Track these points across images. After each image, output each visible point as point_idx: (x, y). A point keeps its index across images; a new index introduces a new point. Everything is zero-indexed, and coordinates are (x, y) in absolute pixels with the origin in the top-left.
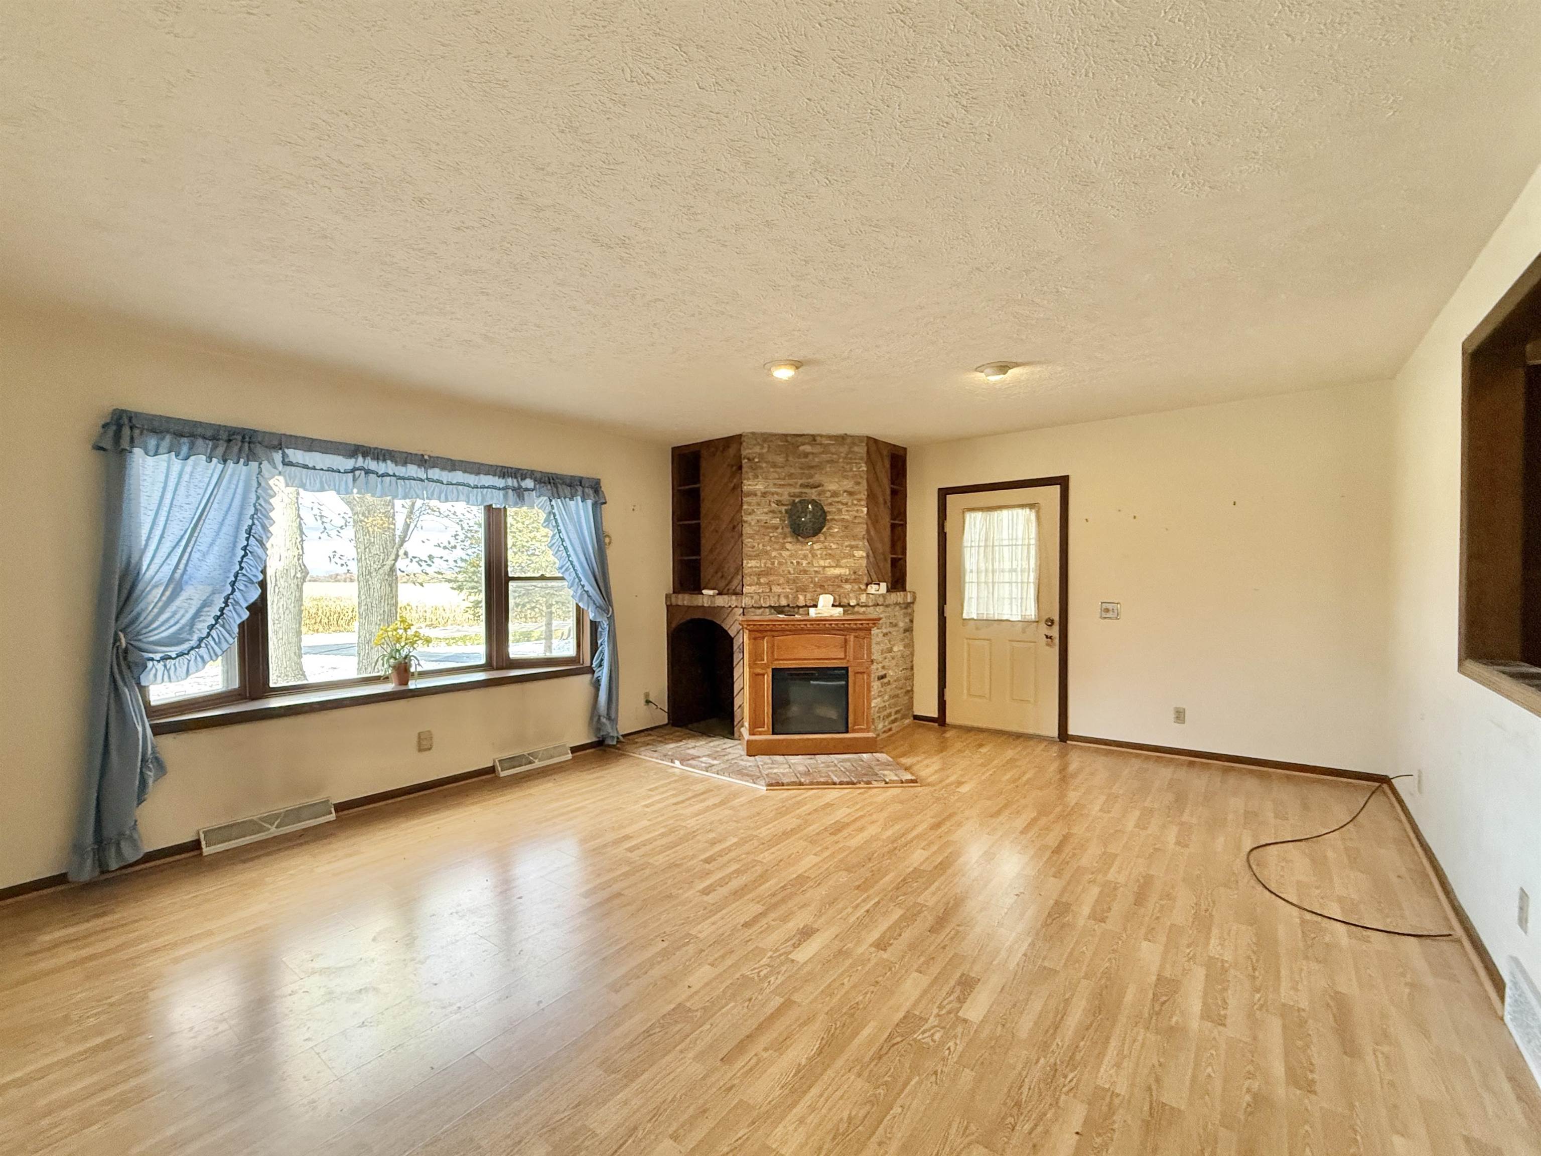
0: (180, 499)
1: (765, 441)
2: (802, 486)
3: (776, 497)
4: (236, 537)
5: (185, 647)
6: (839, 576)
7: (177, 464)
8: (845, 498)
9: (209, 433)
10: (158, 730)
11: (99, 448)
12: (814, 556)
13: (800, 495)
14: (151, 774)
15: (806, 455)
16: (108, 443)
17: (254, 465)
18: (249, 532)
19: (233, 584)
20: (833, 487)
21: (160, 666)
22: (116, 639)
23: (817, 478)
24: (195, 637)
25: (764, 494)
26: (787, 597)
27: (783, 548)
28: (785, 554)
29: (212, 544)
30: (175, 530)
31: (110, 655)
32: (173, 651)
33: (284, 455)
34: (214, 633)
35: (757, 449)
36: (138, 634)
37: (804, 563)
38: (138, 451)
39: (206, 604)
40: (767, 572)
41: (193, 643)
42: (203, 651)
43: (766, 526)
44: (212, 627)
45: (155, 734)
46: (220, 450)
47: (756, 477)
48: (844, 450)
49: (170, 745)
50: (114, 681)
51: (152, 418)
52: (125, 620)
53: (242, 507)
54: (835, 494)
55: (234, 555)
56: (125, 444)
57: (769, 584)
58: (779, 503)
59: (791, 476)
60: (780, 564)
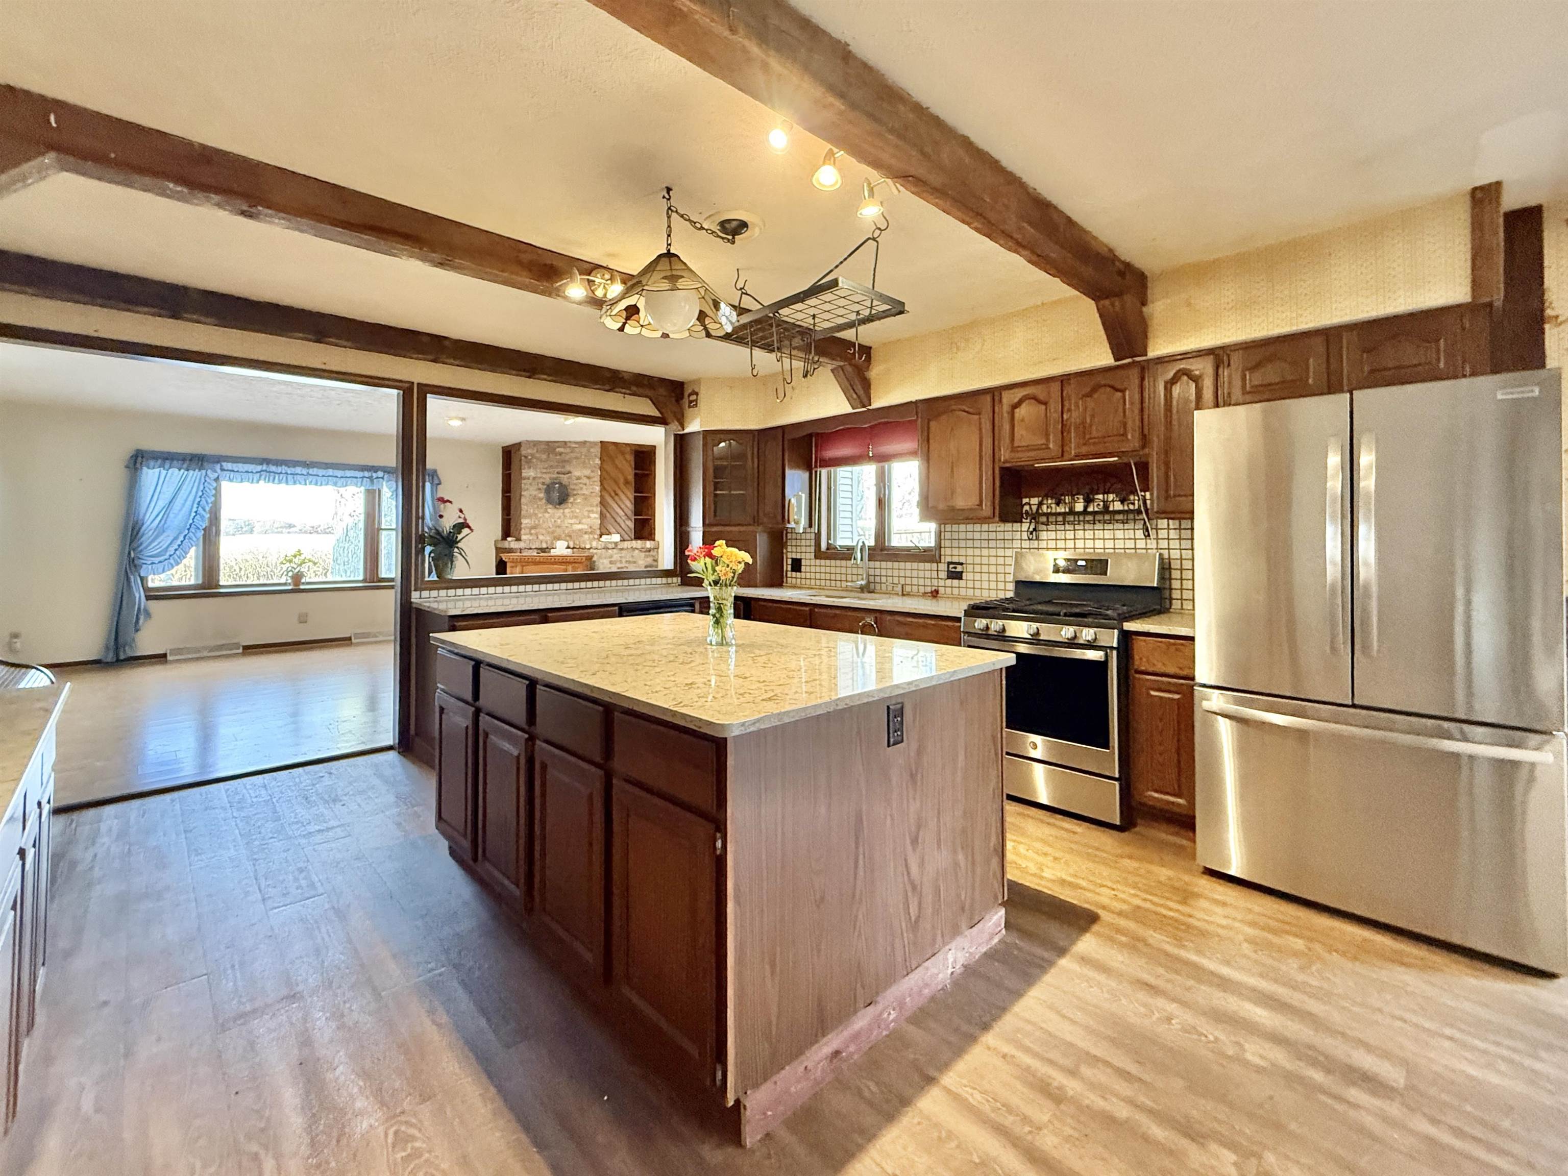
0: (164, 489)
1: (534, 445)
2: (558, 473)
3: (541, 480)
4: (192, 506)
5: (162, 558)
6: (580, 530)
7: (164, 472)
8: (585, 480)
9: (181, 458)
10: (148, 598)
11: (127, 467)
12: (565, 516)
13: (556, 479)
14: (142, 618)
15: (561, 454)
16: (131, 466)
17: (204, 472)
18: (199, 503)
19: (189, 529)
20: (577, 473)
21: (150, 567)
22: (129, 553)
23: (568, 468)
24: (168, 554)
25: (534, 478)
26: (546, 543)
27: (546, 511)
28: (547, 515)
29: (181, 510)
30: (161, 504)
31: (126, 562)
32: (156, 560)
33: (221, 466)
34: (177, 552)
35: (530, 451)
36: (141, 551)
37: (559, 521)
38: (145, 468)
39: (176, 538)
40: (535, 527)
41: (167, 556)
42: (172, 561)
43: (535, 497)
44: (176, 550)
45: (147, 599)
46: (185, 466)
47: (530, 468)
48: (584, 450)
49: (153, 605)
50: (126, 572)
51: (153, 452)
52: (135, 545)
53: (197, 493)
54: (578, 478)
55: (190, 515)
56: (138, 465)
57: (537, 535)
58: (543, 484)
59: (551, 467)
60: (544, 522)
